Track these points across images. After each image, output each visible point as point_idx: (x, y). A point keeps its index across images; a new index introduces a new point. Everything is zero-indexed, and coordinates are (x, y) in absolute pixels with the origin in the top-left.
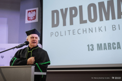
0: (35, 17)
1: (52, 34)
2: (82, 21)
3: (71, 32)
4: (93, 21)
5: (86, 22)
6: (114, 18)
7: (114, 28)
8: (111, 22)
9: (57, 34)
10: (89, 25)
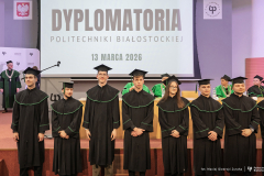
0: (28, 12)
1: (52, 38)
2: (88, 28)
3: (75, 39)
4: (99, 29)
5: (91, 29)
6: (119, 29)
7: (118, 39)
8: (117, 33)
9: (59, 39)
10: (95, 33)
